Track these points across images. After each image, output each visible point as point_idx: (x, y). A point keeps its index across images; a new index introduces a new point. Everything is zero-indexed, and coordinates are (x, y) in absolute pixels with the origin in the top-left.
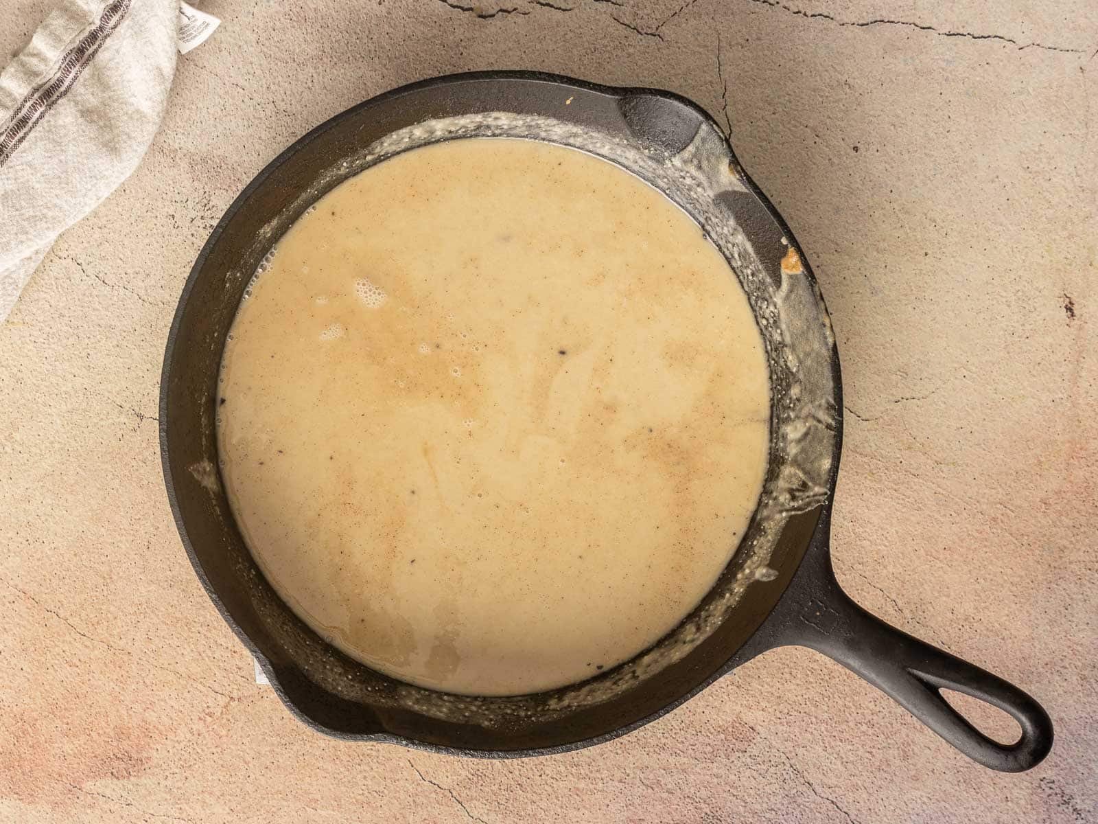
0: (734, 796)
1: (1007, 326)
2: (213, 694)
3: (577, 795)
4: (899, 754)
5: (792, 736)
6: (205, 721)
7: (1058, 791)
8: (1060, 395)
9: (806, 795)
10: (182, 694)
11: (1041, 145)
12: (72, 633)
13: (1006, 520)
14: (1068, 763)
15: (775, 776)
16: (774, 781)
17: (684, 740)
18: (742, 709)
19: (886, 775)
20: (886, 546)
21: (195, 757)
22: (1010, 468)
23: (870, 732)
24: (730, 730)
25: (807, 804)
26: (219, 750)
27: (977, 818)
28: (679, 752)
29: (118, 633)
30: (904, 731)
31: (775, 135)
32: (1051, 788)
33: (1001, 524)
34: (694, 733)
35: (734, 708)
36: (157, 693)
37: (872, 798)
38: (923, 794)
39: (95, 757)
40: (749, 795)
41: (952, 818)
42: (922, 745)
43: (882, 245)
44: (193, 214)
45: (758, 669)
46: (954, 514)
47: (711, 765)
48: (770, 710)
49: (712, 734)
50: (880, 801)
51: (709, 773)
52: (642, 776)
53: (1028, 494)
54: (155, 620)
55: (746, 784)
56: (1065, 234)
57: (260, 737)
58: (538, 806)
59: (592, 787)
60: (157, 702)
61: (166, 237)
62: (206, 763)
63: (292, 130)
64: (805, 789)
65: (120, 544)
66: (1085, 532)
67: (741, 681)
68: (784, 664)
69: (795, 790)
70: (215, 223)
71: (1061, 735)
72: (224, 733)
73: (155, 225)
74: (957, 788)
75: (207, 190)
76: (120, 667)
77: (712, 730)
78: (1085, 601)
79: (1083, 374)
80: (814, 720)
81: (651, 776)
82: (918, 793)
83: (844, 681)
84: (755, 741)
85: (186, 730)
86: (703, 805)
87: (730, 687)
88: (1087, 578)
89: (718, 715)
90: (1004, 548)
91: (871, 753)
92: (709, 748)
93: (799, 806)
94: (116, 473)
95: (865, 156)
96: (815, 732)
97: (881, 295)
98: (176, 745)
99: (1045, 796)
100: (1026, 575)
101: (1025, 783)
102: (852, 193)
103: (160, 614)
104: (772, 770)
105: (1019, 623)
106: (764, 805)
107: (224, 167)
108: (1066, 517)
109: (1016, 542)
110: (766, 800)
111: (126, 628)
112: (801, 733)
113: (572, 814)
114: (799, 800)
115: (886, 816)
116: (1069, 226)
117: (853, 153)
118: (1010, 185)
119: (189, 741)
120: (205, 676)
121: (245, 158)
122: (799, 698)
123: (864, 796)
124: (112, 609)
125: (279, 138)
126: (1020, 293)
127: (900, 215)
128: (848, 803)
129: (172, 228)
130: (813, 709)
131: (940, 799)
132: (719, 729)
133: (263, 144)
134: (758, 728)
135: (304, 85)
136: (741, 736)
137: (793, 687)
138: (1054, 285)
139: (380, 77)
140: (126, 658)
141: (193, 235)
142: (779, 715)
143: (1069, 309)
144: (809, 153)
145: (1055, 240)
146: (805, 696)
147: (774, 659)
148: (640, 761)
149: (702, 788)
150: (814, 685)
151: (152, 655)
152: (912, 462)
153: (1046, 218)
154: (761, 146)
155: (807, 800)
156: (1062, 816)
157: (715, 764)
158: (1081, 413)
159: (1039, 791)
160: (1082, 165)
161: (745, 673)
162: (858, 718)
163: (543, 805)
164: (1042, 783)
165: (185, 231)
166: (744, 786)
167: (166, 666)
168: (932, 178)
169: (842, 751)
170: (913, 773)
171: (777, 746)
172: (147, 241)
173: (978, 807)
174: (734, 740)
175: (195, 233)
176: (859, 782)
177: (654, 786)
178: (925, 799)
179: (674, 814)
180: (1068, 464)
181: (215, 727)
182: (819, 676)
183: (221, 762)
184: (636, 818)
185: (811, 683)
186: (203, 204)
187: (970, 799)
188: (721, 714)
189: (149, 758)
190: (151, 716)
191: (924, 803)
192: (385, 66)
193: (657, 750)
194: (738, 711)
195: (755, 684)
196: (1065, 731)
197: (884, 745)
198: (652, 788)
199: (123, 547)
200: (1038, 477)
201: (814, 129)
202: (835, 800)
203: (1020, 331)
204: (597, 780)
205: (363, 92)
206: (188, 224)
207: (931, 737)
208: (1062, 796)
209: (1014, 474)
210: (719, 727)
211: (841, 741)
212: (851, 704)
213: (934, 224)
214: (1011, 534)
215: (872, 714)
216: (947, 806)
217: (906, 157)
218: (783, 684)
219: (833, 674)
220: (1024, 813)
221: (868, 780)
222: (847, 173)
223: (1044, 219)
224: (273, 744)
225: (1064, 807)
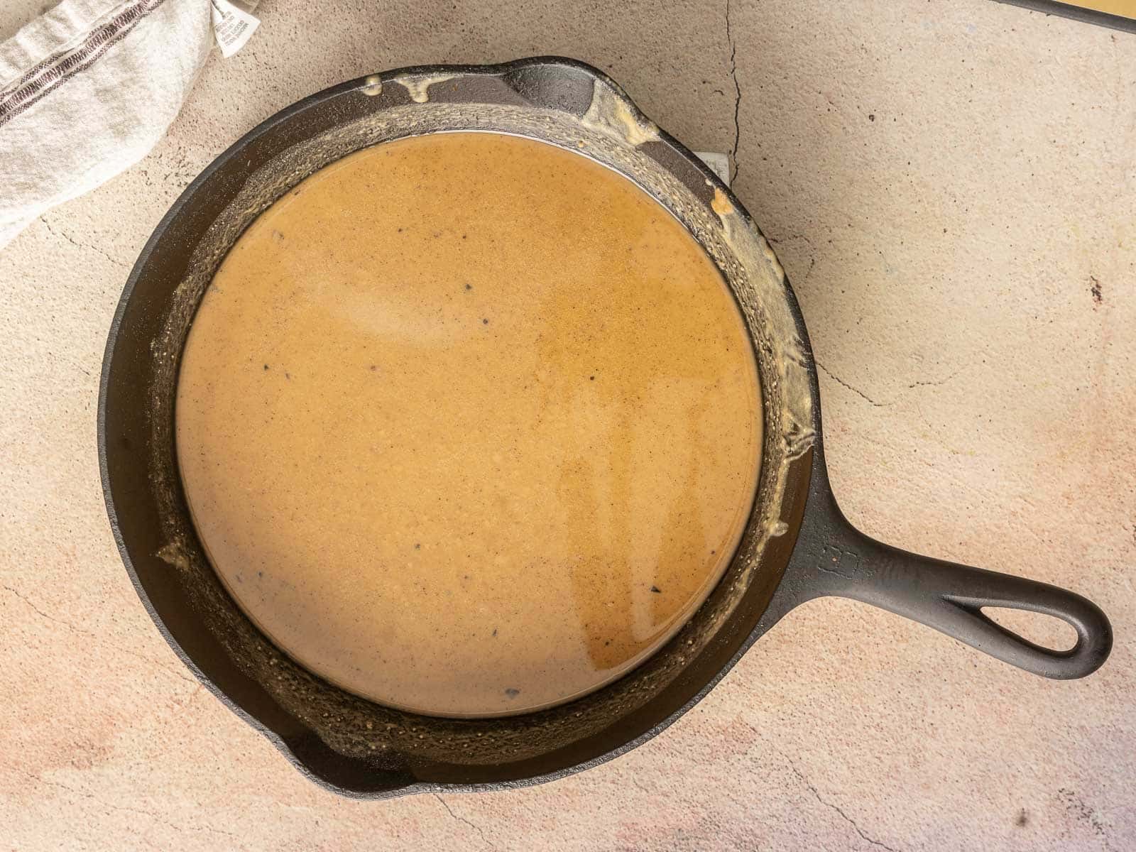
0: (733, 800)
1: (1030, 309)
2: (183, 681)
3: (567, 796)
4: (909, 760)
5: (795, 737)
6: (172, 709)
7: (1078, 803)
8: (1086, 384)
9: (809, 801)
10: (149, 679)
11: (1068, 118)
12: (32, 612)
13: (1026, 515)
14: (1089, 774)
15: (776, 780)
16: (776, 786)
17: (681, 740)
18: (743, 709)
19: (894, 782)
20: (898, 540)
21: (161, 746)
22: (1031, 460)
23: (879, 735)
24: (730, 730)
25: (811, 811)
26: (187, 740)
27: (991, 830)
28: (675, 752)
29: (82, 614)
30: (915, 736)
31: (787, 100)
32: (1070, 800)
33: (1021, 519)
34: (692, 733)
35: (735, 707)
36: (122, 678)
37: (880, 806)
38: (935, 804)
39: (55, 744)
40: (750, 800)
41: (965, 829)
42: (934, 752)
43: (898, 220)
44: (167, 170)
45: (761, 666)
46: (971, 507)
47: (709, 767)
48: (773, 710)
49: (710, 734)
50: (889, 810)
51: (707, 775)
52: (636, 777)
53: (1049, 487)
54: (121, 600)
55: (746, 789)
56: (1093, 212)
57: (231, 728)
58: (525, 806)
59: (582, 787)
60: (121, 687)
61: (139, 194)
62: (172, 754)
63: (274, 84)
64: (809, 795)
65: (85, 520)
66: (1109, 530)
67: (742, 678)
68: (788, 662)
69: (798, 796)
70: (190, 180)
71: (1082, 744)
72: (193, 721)
73: (127, 181)
74: (970, 797)
75: (182, 145)
76: (83, 650)
77: (711, 731)
78: (1109, 602)
79: (1110, 361)
80: (819, 722)
81: (646, 778)
82: (930, 802)
83: (852, 681)
84: (756, 743)
85: (152, 717)
86: (700, 810)
87: (730, 685)
88: (1111, 578)
89: (717, 714)
90: (1024, 545)
91: (879, 758)
92: (708, 750)
93: (802, 812)
94: (81, 444)
95: (881, 126)
96: (820, 735)
97: (897, 273)
98: (142, 733)
99: (1064, 808)
100: (1047, 573)
101: (1043, 794)
102: (867, 165)
103: (126, 594)
104: (774, 774)
105: (1039, 624)
106: (766, 811)
107: (200, 121)
108: (1090, 513)
109: (1036, 538)
110: (768, 806)
111: (89, 608)
112: (805, 736)
113: (562, 815)
114: (803, 807)
115: (894, 826)
116: (1097, 204)
117: (869, 122)
118: (1035, 160)
119: (156, 730)
120: (173, 661)
121: (224, 113)
122: (804, 698)
123: (871, 804)
124: (75, 587)
125: (260, 93)
126: (1044, 275)
127: (917, 189)
128: (854, 810)
129: (144, 184)
130: (818, 710)
131: (952, 809)
132: (718, 729)
133: (243, 97)
134: (760, 729)
135: (287, 36)
136: (742, 738)
137: (797, 687)
138: (1080, 266)
139: (368, 29)
140: (89, 640)
141: (166, 192)
142: (782, 716)
143: (1096, 292)
144: (822, 121)
145: (1082, 219)
146: (810, 696)
147: (778, 656)
148: (634, 761)
149: (700, 792)
150: (820, 685)
151: (117, 637)
152: (928, 451)
153: (1073, 195)
154: (771, 113)
155: (811, 807)
156: (1082, 830)
157: (714, 766)
158: (1107, 402)
159: (1058, 802)
160: (1112, 139)
161: (747, 670)
162: (867, 721)
163: (531, 805)
164: (1061, 794)
165: (158, 187)
166: (744, 790)
167: (132, 649)
168: (952, 150)
169: (848, 756)
170: (923, 781)
171: (780, 748)
172: (118, 198)
173: (992, 819)
174: (734, 742)
175: (169, 191)
176: (866, 789)
177: (649, 788)
178: (937, 810)
179: (670, 818)
180: (1093, 457)
181: (183, 715)
182: (825, 676)
183: (188, 753)
184: (629, 821)
185: (817, 682)
186: (178, 160)
187: (985, 810)
188: (720, 713)
189: (112, 747)
190: (115, 702)
191: (935, 813)
192: (373, 18)
193: (652, 749)
194: (738, 710)
195: (757, 683)
196: (1086, 740)
197: (894, 750)
198: (646, 790)
199: (88, 522)
200: (1061, 471)
201: (828, 96)
202: (840, 807)
203: (1044, 314)
204: (588, 781)
205: (350, 46)
206: (162, 181)
207: (943, 743)
208: (1082, 809)
209: (1036, 466)
210: (719, 727)
211: (848, 745)
212: (858, 706)
213: (954, 199)
214: (1031, 530)
215: (882, 717)
216: (959, 816)
217: (925, 127)
218: (787, 684)
219: (839, 674)
220: (1042, 826)
221: (875, 787)
222: (862, 143)
223: (1070, 197)
224: (244, 735)
225: (1083, 820)
